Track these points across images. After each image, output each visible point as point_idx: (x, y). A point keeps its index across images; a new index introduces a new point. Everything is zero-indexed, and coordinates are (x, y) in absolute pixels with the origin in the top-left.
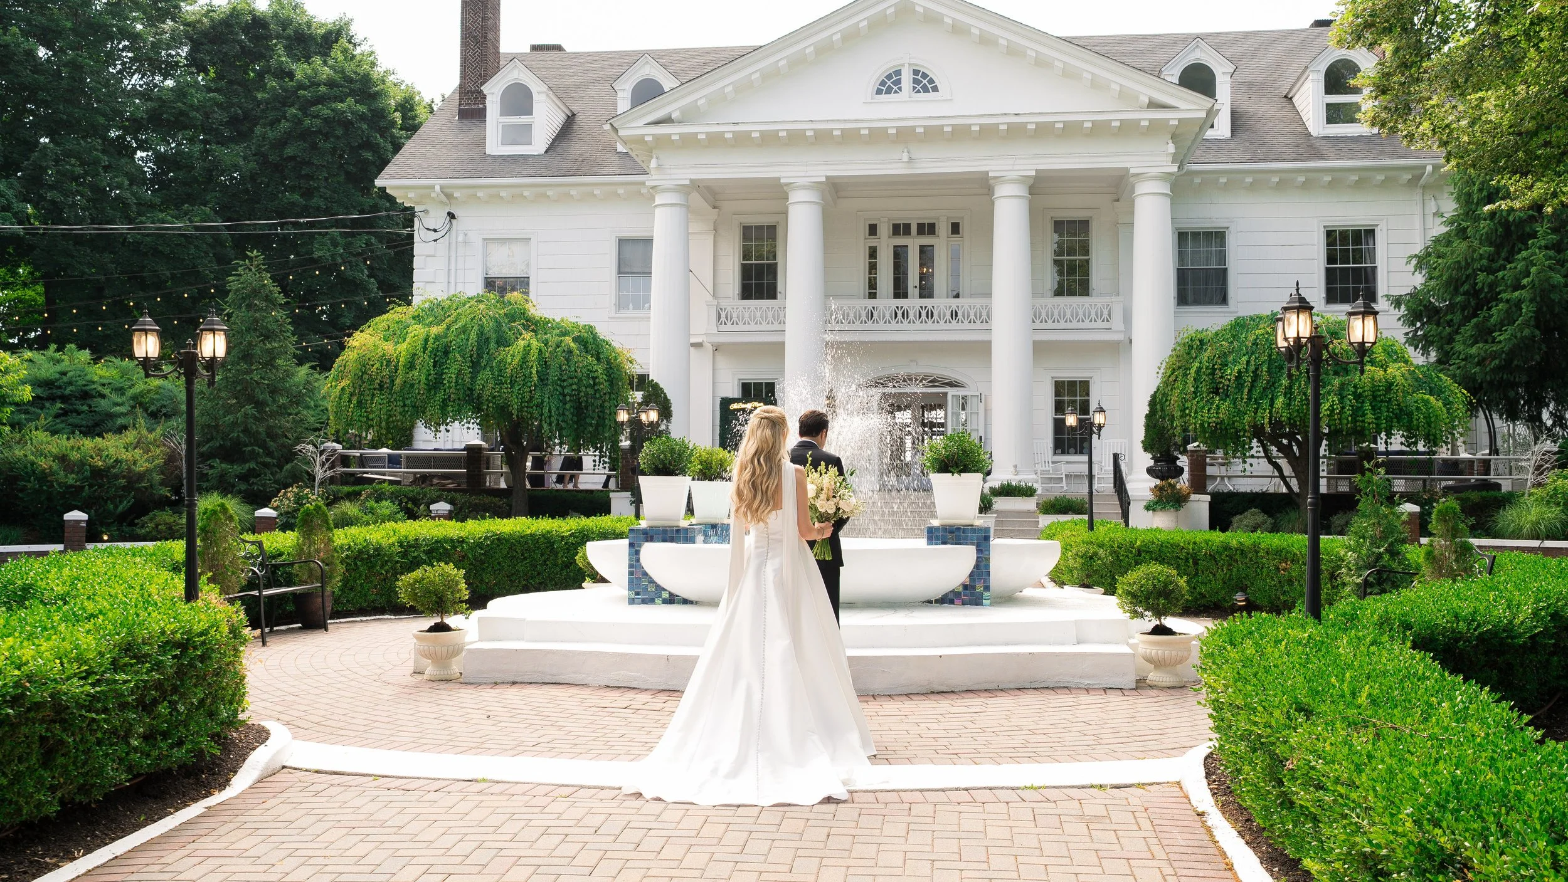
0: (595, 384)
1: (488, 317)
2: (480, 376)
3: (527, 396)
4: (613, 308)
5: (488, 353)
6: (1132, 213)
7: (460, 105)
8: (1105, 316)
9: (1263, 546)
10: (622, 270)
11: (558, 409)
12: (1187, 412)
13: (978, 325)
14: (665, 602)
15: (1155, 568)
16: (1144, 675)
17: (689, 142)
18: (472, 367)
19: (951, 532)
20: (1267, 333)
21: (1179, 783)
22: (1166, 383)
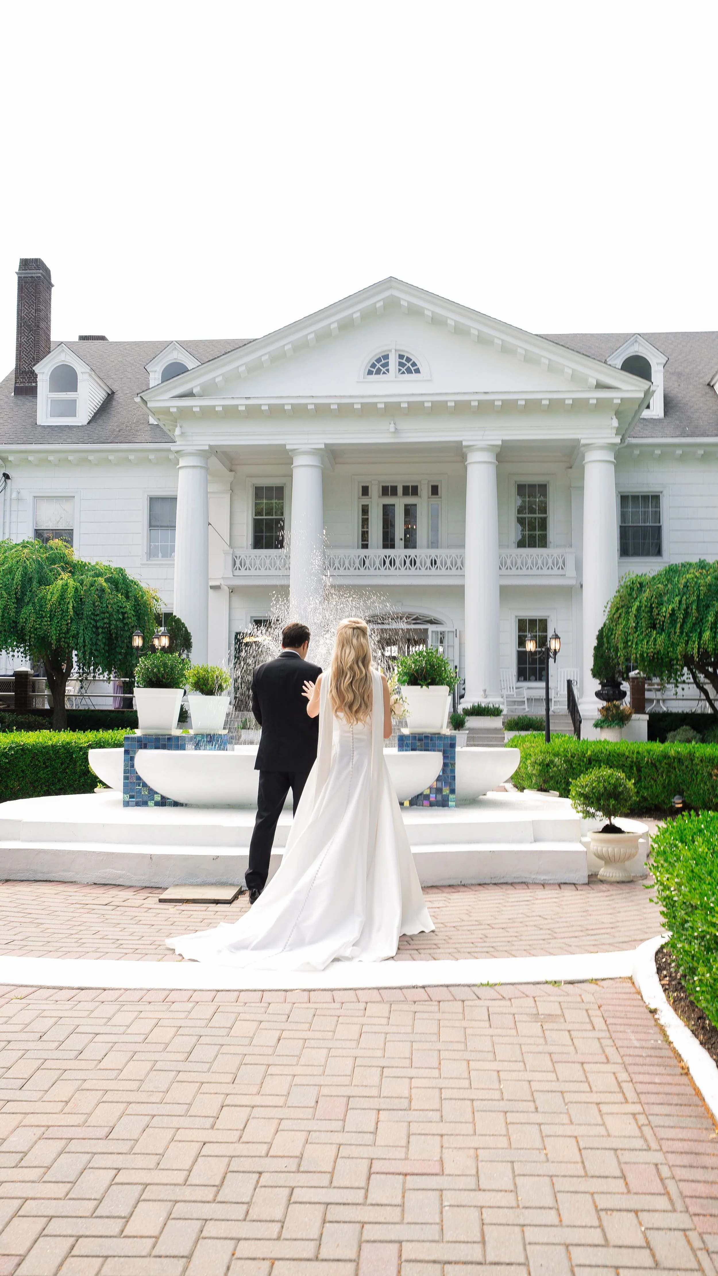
0: (124, 618)
1: (31, 560)
2: (24, 611)
3: (65, 629)
4: (145, 556)
5: (30, 591)
6: (582, 478)
7: (16, 383)
8: (560, 564)
9: (697, 755)
10: (153, 524)
11: (91, 639)
12: (630, 643)
13: (454, 571)
14: (157, 804)
15: (606, 772)
16: (596, 870)
17: (208, 414)
18: (17, 603)
19: (420, 740)
20: (696, 577)
21: (631, 978)
22: (611, 619)
